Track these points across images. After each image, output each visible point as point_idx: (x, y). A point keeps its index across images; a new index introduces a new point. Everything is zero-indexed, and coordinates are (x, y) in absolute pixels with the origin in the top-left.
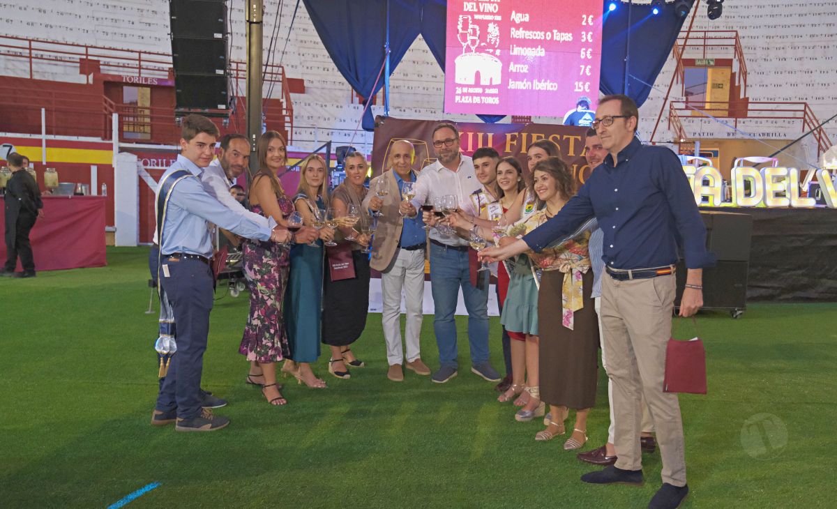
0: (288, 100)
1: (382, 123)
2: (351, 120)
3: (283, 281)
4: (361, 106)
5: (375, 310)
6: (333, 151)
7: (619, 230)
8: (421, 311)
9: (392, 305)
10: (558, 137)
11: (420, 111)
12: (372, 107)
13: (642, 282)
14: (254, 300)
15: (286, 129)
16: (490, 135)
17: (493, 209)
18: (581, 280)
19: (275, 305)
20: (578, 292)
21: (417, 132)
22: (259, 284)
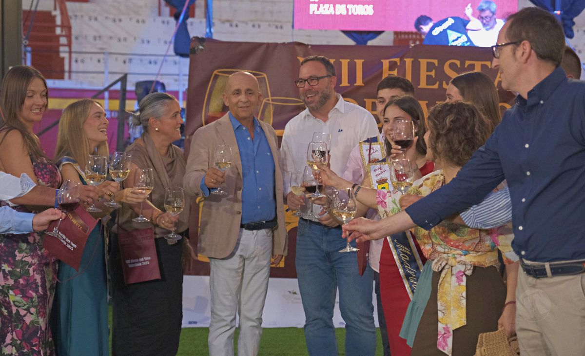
0: (64, 12)
1: (201, 47)
2: (159, 40)
3: (48, 285)
4: (172, 20)
5: (195, 323)
6: (130, 87)
7: (530, 203)
8: (260, 320)
9: (223, 314)
10: (458, 63)
11: (259, 26)
12: (190, 20)
13: (567, 280)
14: (4, 317)
15: (62, 55)
16: (359, 63)
17: (379, 172)
18: (464, 283)
19: (37, 323)
20: (459, 301)
21: (253, 60)
22: (11, 292)
